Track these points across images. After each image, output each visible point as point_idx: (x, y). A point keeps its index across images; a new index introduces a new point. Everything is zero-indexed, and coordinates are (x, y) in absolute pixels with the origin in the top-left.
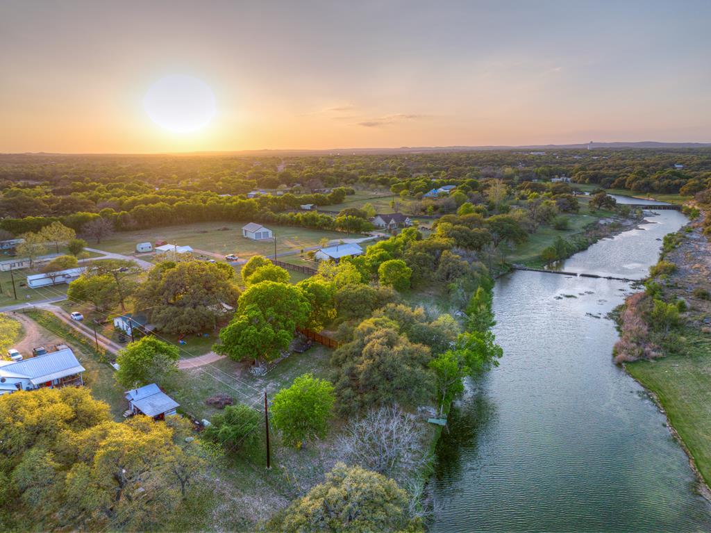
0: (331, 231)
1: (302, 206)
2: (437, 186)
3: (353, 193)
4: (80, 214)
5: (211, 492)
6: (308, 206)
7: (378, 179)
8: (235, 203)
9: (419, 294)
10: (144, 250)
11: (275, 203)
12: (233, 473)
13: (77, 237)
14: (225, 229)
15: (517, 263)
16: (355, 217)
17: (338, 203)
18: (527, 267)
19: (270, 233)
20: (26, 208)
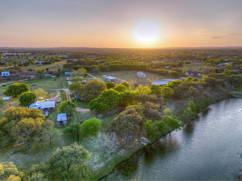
0: (168, 76)
1: (166, 67)
2: (225, 62)
3: (190, 63)
4: (93, 66)
5: (58, 144)
6: (168, 67)
7: (203, 58)
8: (140, 65)
9: (179, 101)
10: (104, 77)
11: (156, 65)
12: (68, 141)
13: (87, 72)
14: (134, 73)
15: (236, 95)
16: (176, 71)
17: (180, 67)
18: (239, 97)
19: (145, 75)
20: (81, 63)
